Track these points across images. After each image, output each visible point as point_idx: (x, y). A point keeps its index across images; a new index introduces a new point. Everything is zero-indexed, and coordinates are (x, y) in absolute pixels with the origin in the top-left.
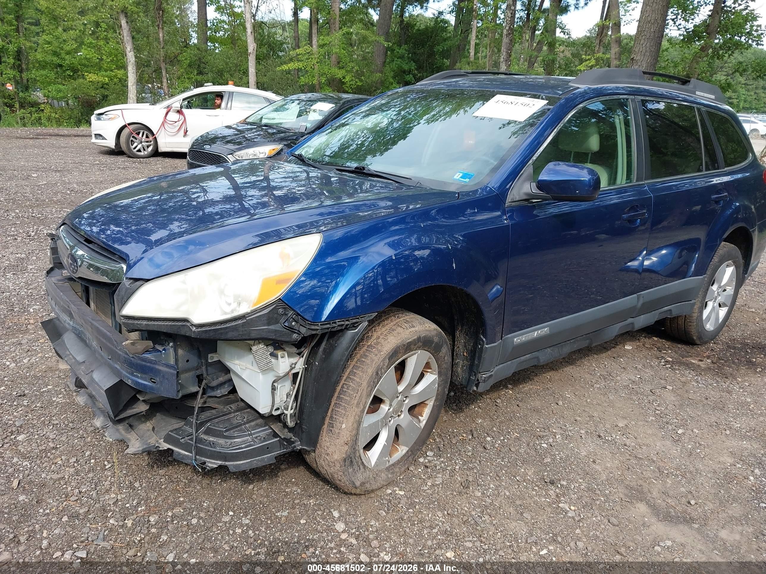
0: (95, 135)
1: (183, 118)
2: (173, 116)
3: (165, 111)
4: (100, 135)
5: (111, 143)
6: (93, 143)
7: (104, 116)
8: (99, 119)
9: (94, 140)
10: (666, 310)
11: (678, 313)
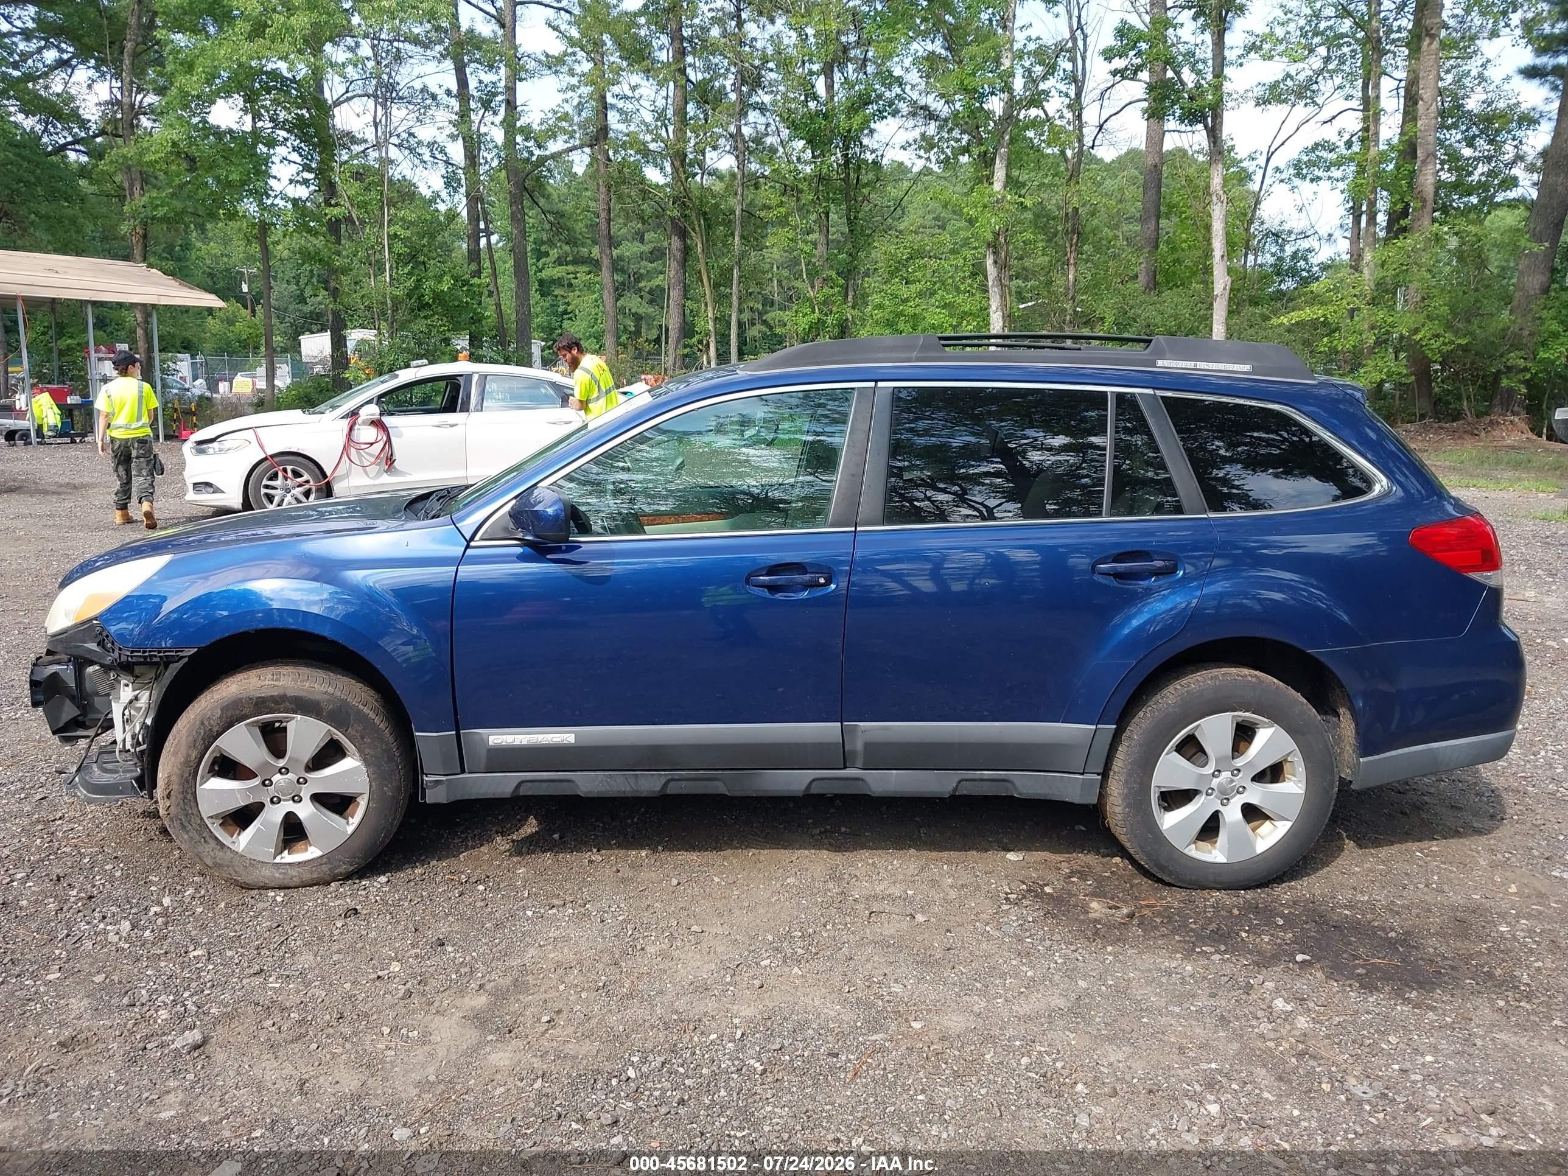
0: (195, 484)
1: (385, 438)
2: (365, 434)
3: (345, 424)
4: (208, 485)
5: (233, 498)
6: (189, 502)
7: (215, 445)
8: (202, 452)
9: (191, 496)
10: (986, 777)
11: (1040, 792)
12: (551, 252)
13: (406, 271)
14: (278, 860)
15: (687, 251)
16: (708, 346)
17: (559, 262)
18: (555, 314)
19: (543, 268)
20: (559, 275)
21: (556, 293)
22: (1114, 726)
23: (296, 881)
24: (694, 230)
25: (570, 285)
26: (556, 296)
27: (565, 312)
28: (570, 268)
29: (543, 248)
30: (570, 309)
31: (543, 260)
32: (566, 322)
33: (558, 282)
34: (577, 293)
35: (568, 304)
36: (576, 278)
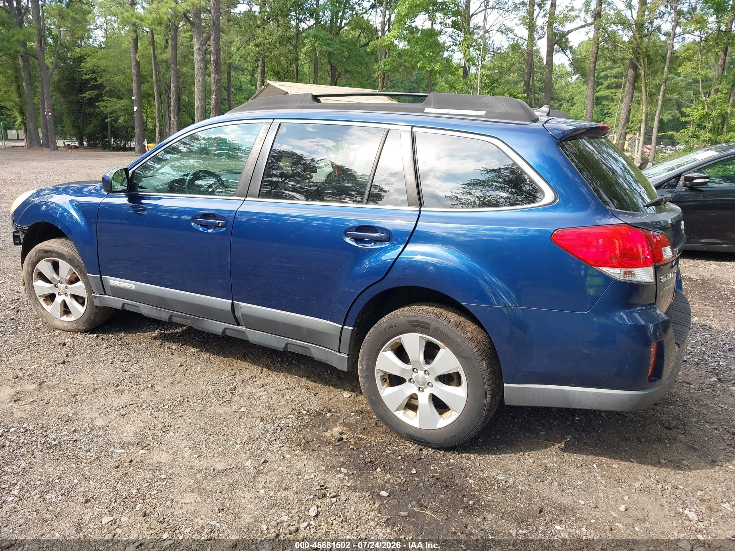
10: (298, 344)
11: (322, 358)
12: (604, 83)
13: (487, 91)
14: (62, 318)
15: (637, 77)
16: (640, 127)
17: (608, 87)
18: (602, 114)
19: (599, 91)
20: (607, 94)
21: (604, 103)
22: (352, 328)
23: (66, 329)
24: (641, 65)
25: (612, 99)
26: (604, 105)
27: (607, 113)
28: (614, 90)
29: (601, 81)
30: (610, 111)
31: (600, 87)
32: (607, 118)
33: (606, 98)
34: (615, 103)
35: (609, 109)
36: (616, 95)
